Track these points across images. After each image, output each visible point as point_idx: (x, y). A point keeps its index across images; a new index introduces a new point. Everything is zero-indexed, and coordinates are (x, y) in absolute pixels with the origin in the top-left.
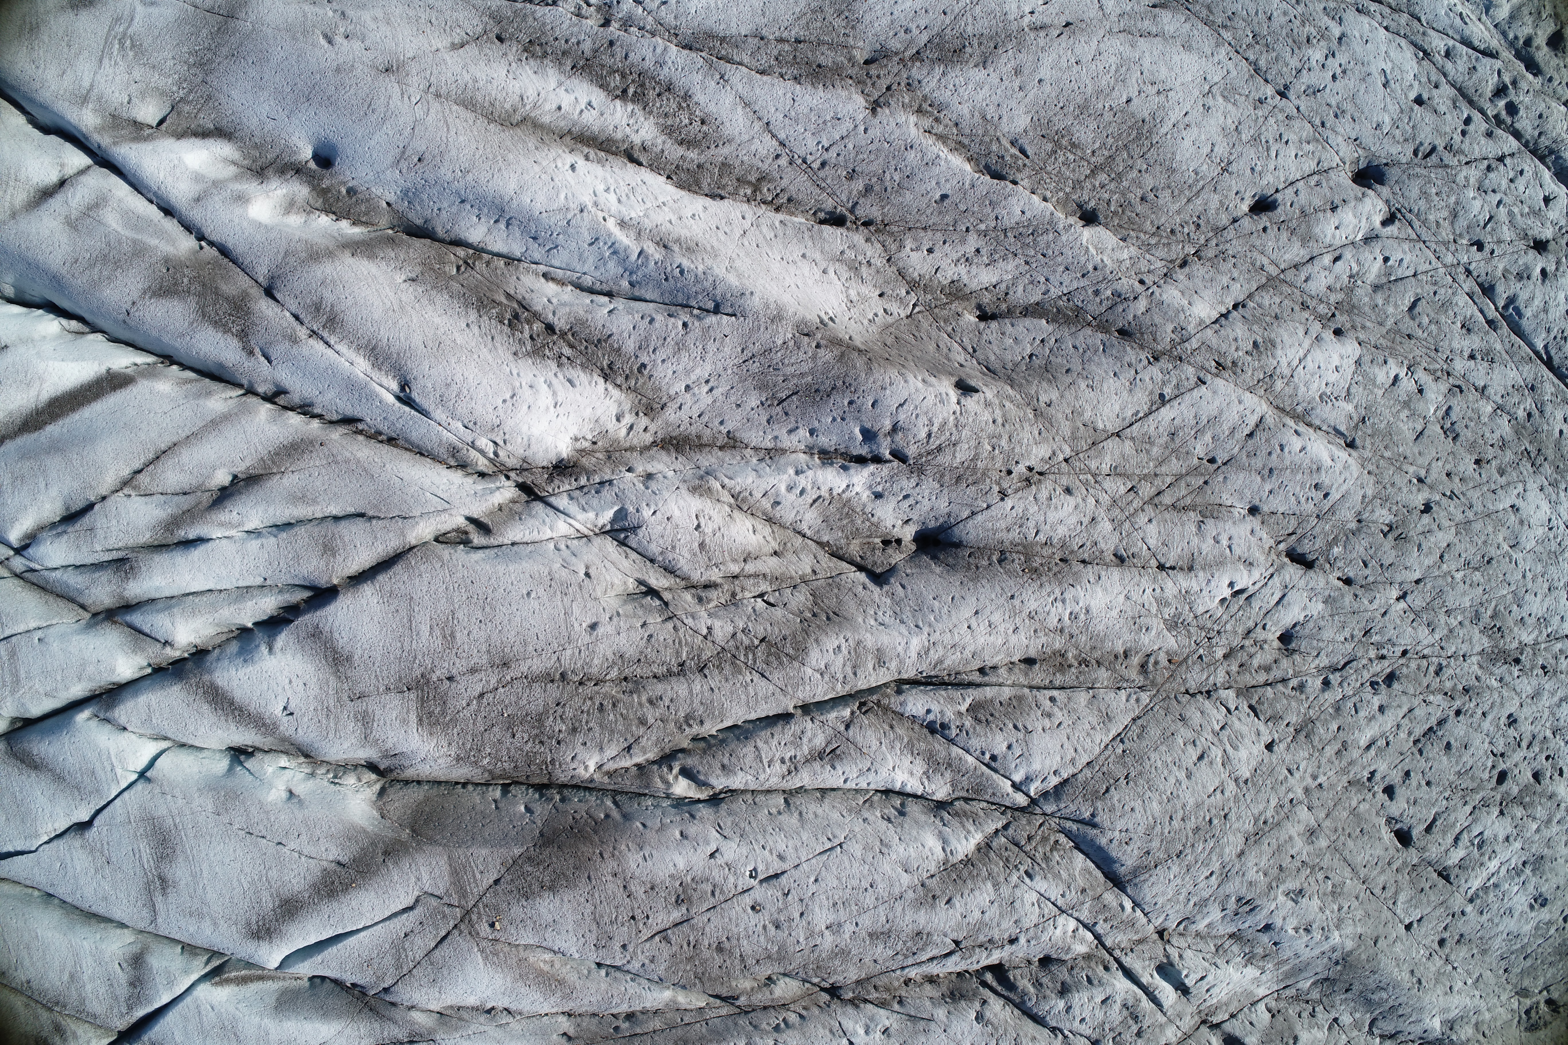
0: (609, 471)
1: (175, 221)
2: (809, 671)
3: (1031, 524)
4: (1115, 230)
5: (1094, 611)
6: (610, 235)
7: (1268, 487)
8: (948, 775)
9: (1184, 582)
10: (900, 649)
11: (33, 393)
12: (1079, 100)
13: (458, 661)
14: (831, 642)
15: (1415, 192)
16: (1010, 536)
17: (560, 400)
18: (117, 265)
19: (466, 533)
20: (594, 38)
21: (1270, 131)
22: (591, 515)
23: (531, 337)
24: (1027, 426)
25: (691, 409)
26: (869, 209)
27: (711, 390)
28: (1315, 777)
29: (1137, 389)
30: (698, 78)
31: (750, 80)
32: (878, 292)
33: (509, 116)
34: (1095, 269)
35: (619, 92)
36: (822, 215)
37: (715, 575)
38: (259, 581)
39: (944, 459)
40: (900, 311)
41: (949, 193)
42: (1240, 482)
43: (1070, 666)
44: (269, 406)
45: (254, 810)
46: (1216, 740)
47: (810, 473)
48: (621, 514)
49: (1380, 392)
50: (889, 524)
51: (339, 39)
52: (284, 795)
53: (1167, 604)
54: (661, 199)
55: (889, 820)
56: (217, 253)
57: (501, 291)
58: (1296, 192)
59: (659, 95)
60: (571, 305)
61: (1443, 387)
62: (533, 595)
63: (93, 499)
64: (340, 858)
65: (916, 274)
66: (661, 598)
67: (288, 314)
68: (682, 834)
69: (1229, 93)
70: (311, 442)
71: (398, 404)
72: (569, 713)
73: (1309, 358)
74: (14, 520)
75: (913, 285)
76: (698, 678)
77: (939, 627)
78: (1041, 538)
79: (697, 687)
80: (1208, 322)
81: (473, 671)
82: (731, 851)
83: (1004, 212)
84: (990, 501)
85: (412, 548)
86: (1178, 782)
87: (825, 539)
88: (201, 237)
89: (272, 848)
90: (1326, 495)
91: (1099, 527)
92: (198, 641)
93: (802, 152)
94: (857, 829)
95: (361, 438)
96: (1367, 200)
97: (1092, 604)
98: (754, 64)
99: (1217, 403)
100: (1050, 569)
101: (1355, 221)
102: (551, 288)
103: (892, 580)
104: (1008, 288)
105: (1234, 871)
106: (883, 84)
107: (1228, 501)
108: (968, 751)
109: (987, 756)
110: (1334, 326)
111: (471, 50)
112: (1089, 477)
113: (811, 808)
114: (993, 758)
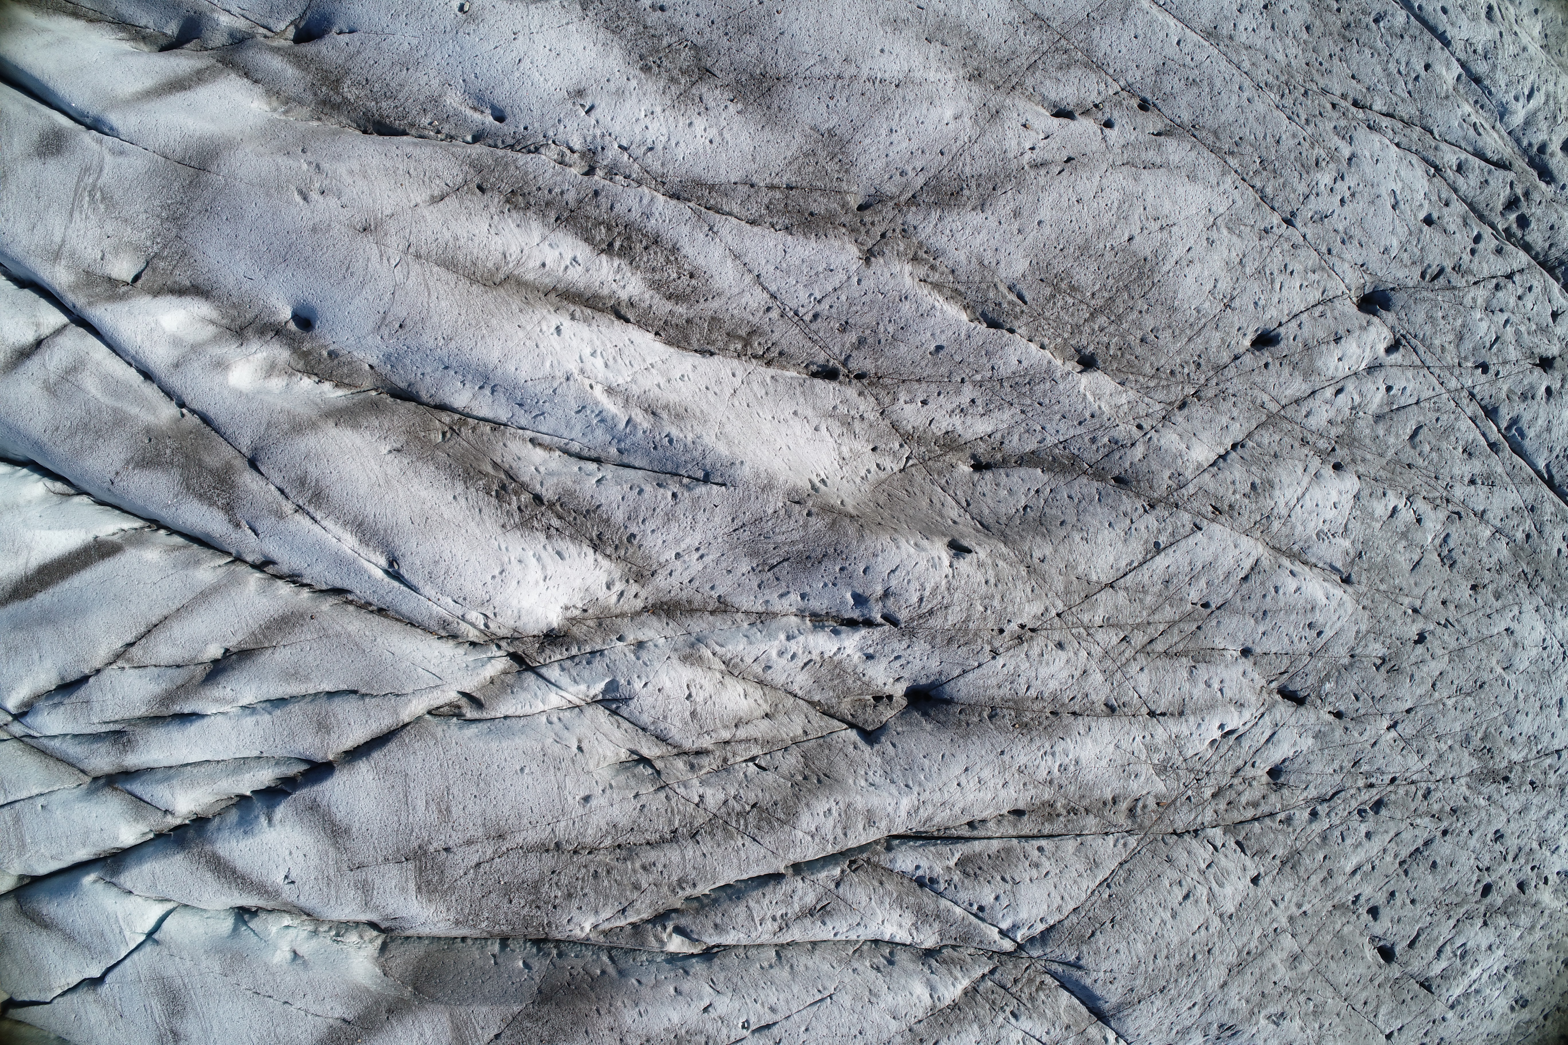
0: (600, 641)
1: (155, 386)
2: (800, 834)
3: (1022, 680)
4: (1113, 375)
5: (1083, 762)
6: (597, 404)
7: (1261, 629)
8: (936, 926)
9: (1175, 727)
10: (890, 809)
11: (21, 561)
12: (1080, 241)
13: (454, 834)
14: (821, 806)
15: (1421, 317)
16: (1001, 692)
17: (549, 574)
18: (99, 434)
19: (459, 707)
20: (578, 187)
21: (1274, 264)
22: (583, 687)
23: (519, 508)
24: (1019, 584)
25: (681, 575)
26: (862, 362)
27: (702, 557)
28: (1299, 906)
29: (1133, 539)
30: (685, 230)
31: (740, 231)
32: (871, 447)
33: (492, 275)
34: (1093, 416)
35: (604, 246)
36: (814, 368)
37: (706, 742)
38: (256, 753)
39: (936, 622)
40: (892, 465)
41: (945, 344)
42: (1233, 625)
43: (1058, 815)
44: (258, 575)
45: (260, 972)
46: (1202, 879)
47: (801, 639)
48: (612, 686)
49: (1378, 525)
50: (880, 682)
51: (314, 196)
52: (289, 956)
53: (1157, 750)
54: (649, 361)
55: (878, 969)
56: (199, 421)
57: (488, 460)
58: (1300, 325)
59: (646, 248)
60: (559, 474)
61: (1442, 514)
62: (527, 770)
63: (87, 671)
64: (346, 1016)
65: (910, 427)
66: (653, 767)
67: (273, 488)
68: (676, 989)
69: (1234, 224)
70: (302, 615)
71: (387, 579)
72: (564, 880)
73: (1307, 496)
74: (10, 689)
75: (907, 438)
76: (690, 844)
77: (929, 786)
78: (1033, 693)
79: (689, 853)
80: (1206, 465)
81: (469, 843)
82: (724, 1005)
83: (1001, 362)
84: (981, 660)
85: (405, 726)
86: (1164, 922)
87: (816, 698)
88: (182, 405)
89: (279, 1008)
90: (1319, 634)
91: (1090, 679)
92: (198, 809)
93: (794, 304)
94: (846, 980)
95: (351, 608)
96: (1372, 329)
97: (1082, 756)
98: (744, 213)
99: (1212, 549)
100: (1040, 724)
101: (1359, 351)
102: (539, 454)
103: (883, 739)
104: (1003, 437)
105: (1216, 1001)
106: (878, 231)
107: (1219, 643)
108: (956, 903)
109: (975, 907)
110: (1333, 461)
111: (452, 202)
112: (1082, 630)
113: (803, 961)
114: (981, 908)
